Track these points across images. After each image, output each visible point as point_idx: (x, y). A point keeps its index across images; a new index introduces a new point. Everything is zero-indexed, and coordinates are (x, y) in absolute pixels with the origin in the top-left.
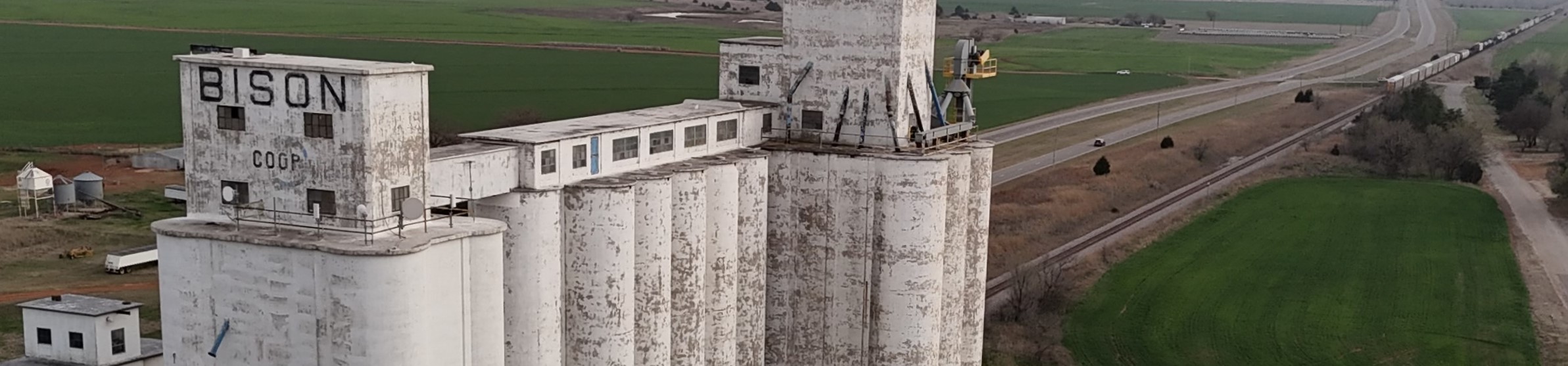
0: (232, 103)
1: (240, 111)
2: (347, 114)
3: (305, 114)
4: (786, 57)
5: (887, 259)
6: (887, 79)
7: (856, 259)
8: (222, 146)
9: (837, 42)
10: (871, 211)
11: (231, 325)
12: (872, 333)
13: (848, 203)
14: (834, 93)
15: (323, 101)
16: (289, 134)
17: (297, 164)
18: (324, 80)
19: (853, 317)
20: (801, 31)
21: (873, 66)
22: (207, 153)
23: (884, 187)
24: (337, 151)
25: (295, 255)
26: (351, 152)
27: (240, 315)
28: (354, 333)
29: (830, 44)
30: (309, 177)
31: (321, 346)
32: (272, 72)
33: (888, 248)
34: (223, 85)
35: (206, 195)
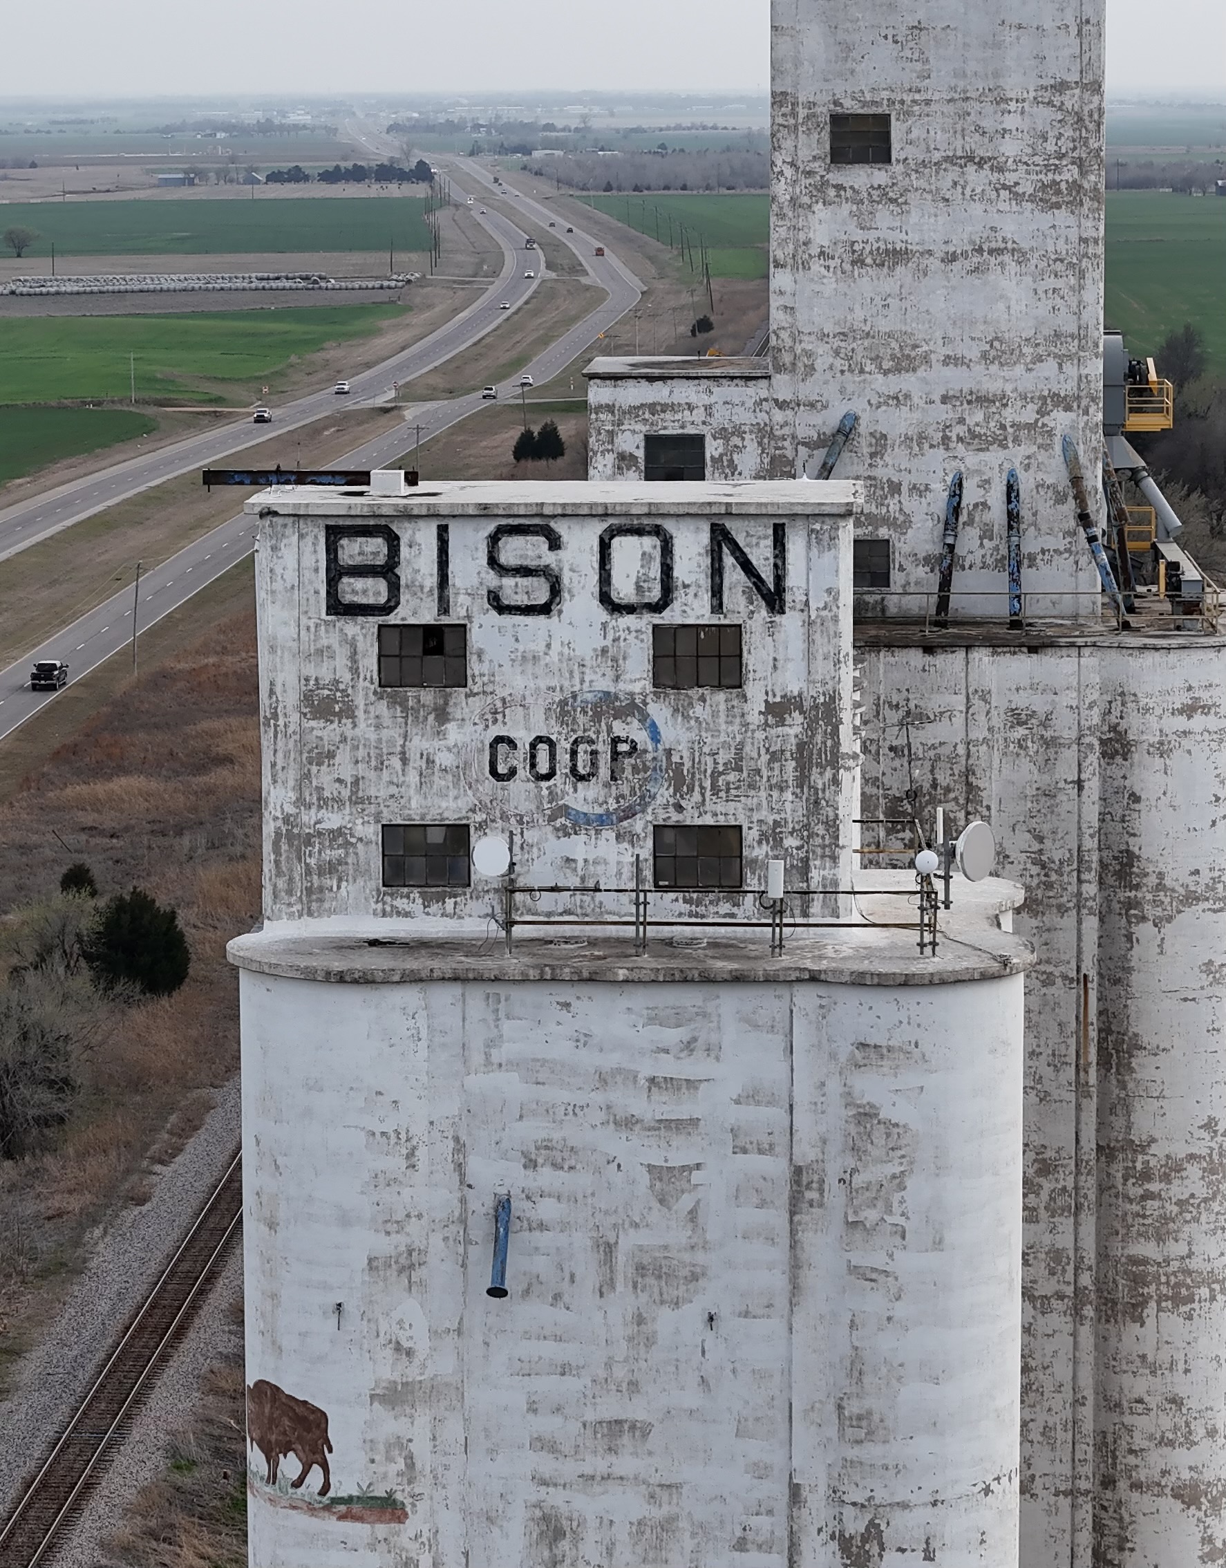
0: (427, 614)
1: (450, 642)
2: (790, 622)
3: (655, 627)
8: (392, 733)
15: (717, 592)
16: (605, 684)
17: (628, 762)
18: (721, 538)
22: (343, 757)
24: (755, 718)
26: (797, 717)
30: (664, 794)
32: (560, 527)
34: (404, 573)
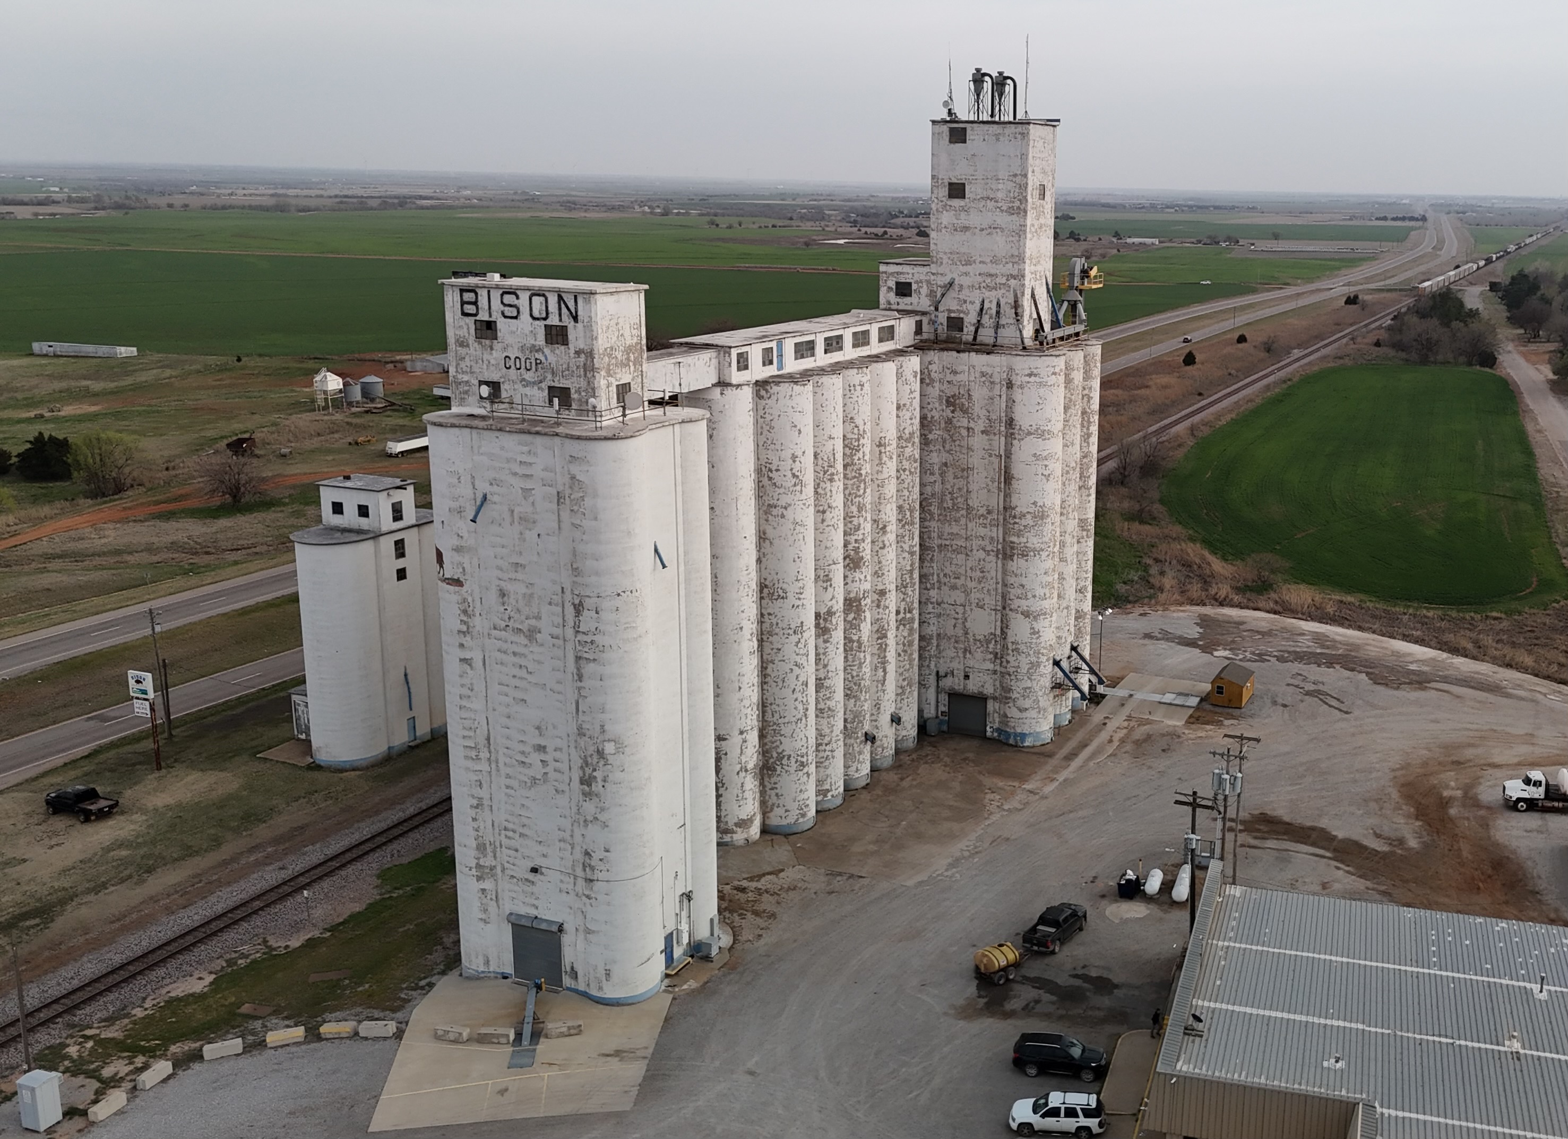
0: (486, 318)
1: (493, 324)
2: (580, 325)
3: (545, 326)
4: (933, 274)
5: (1017, 436)
6: (1015, 291)
7: (992, 437)
8: (479, 353)
9: (975, 262)
10: (1004, 397)
11: (488, 497)
12: (1005, 496)
13: (985, 391)
14: (972, 303)
15: (560, 315)
16: (533, 342)
17: (540, 366)
18: (560, 298)
19: (990, 483)
20: (945, 253)
21: (1004, 281)
22: (467, 359)
23: (1014, 378)
24: (572, 355)
25: (539, 440)
26: (583, 355)
27: (495, 489)
28: (588, 502)
29: (968, 263)
30: (549, 376)
31: (561, 513)
32: (518, 292)
33: (1018, 427)
34: (479, 303)
35: (466, 392)
